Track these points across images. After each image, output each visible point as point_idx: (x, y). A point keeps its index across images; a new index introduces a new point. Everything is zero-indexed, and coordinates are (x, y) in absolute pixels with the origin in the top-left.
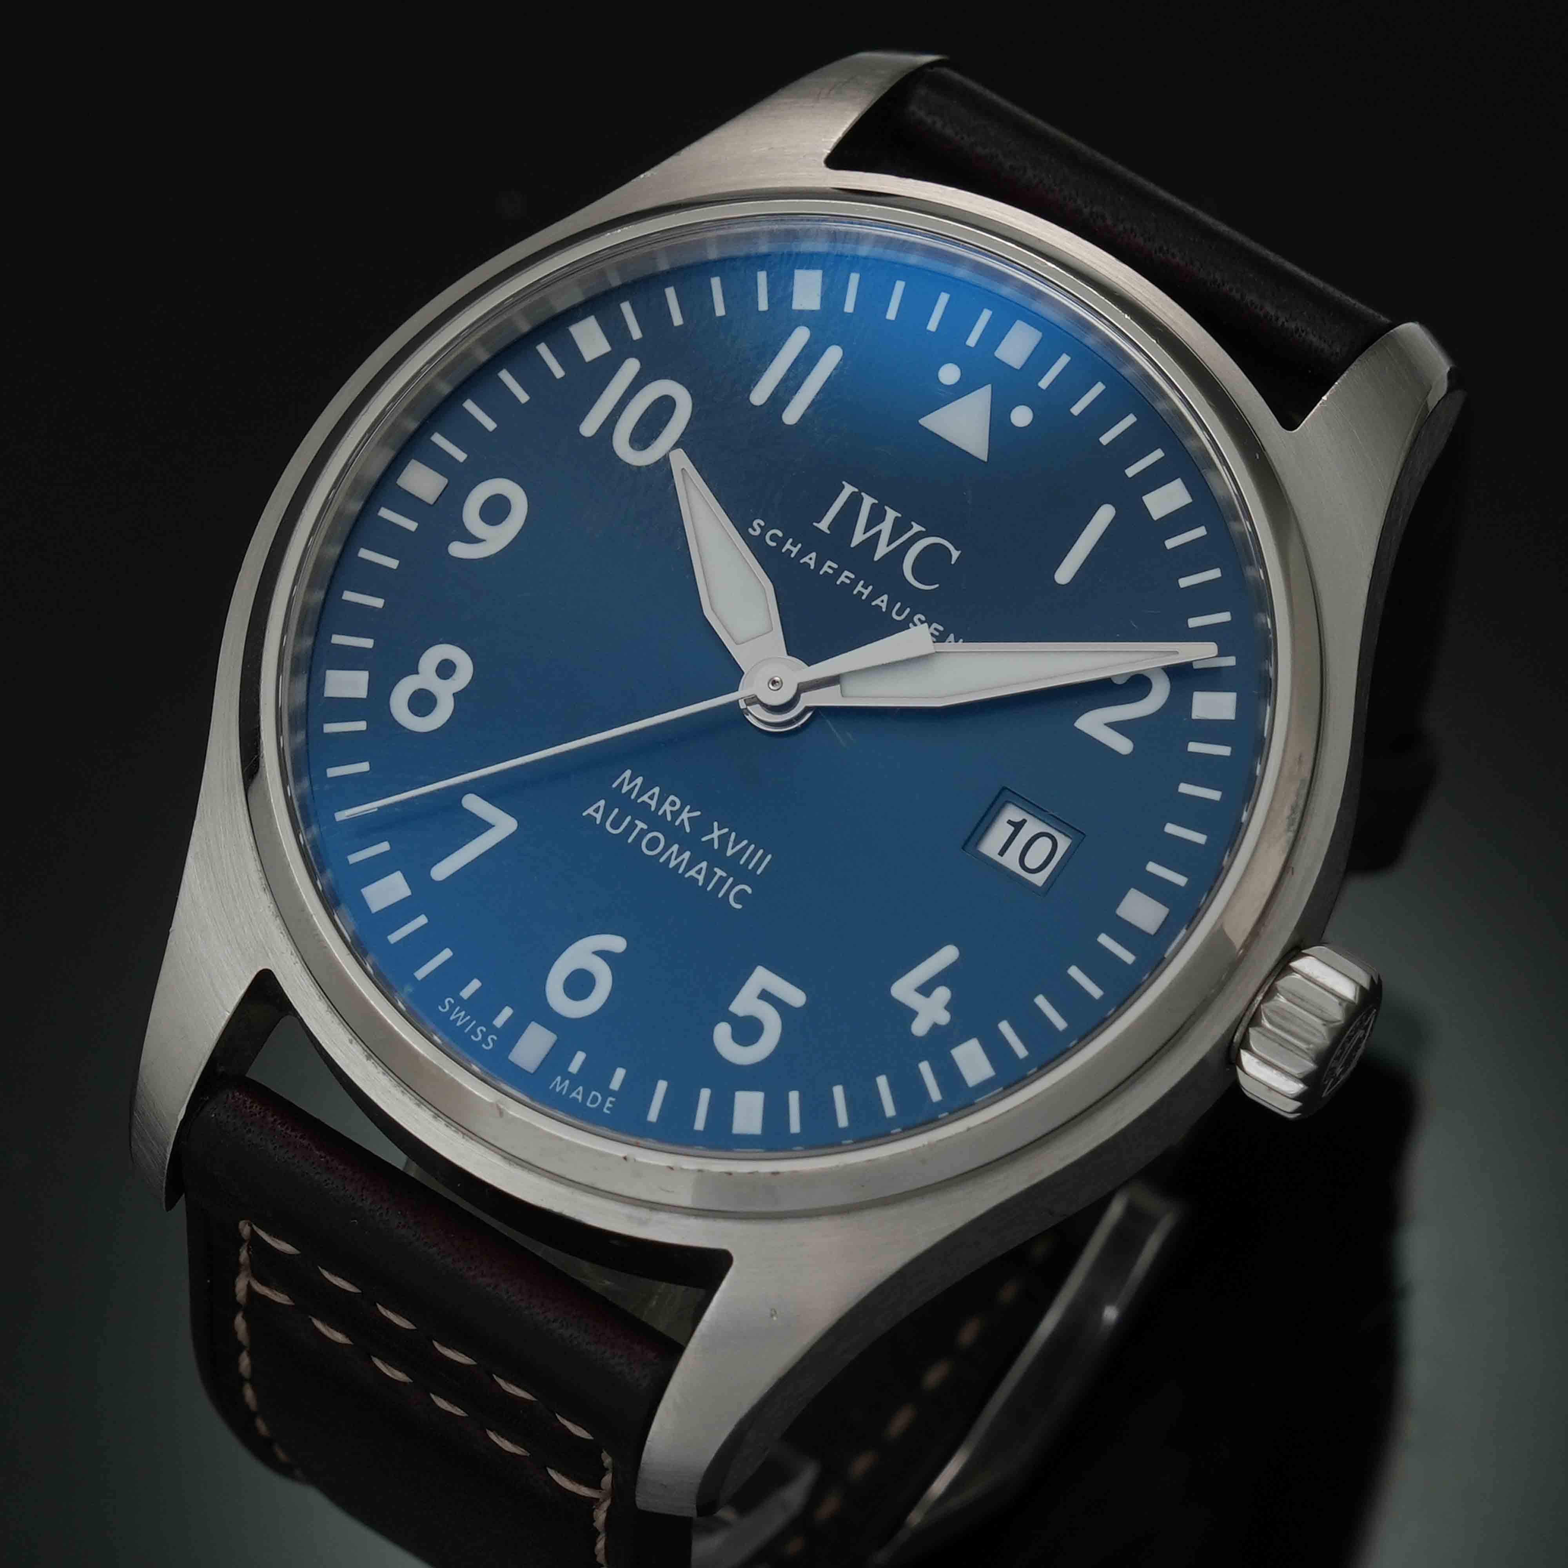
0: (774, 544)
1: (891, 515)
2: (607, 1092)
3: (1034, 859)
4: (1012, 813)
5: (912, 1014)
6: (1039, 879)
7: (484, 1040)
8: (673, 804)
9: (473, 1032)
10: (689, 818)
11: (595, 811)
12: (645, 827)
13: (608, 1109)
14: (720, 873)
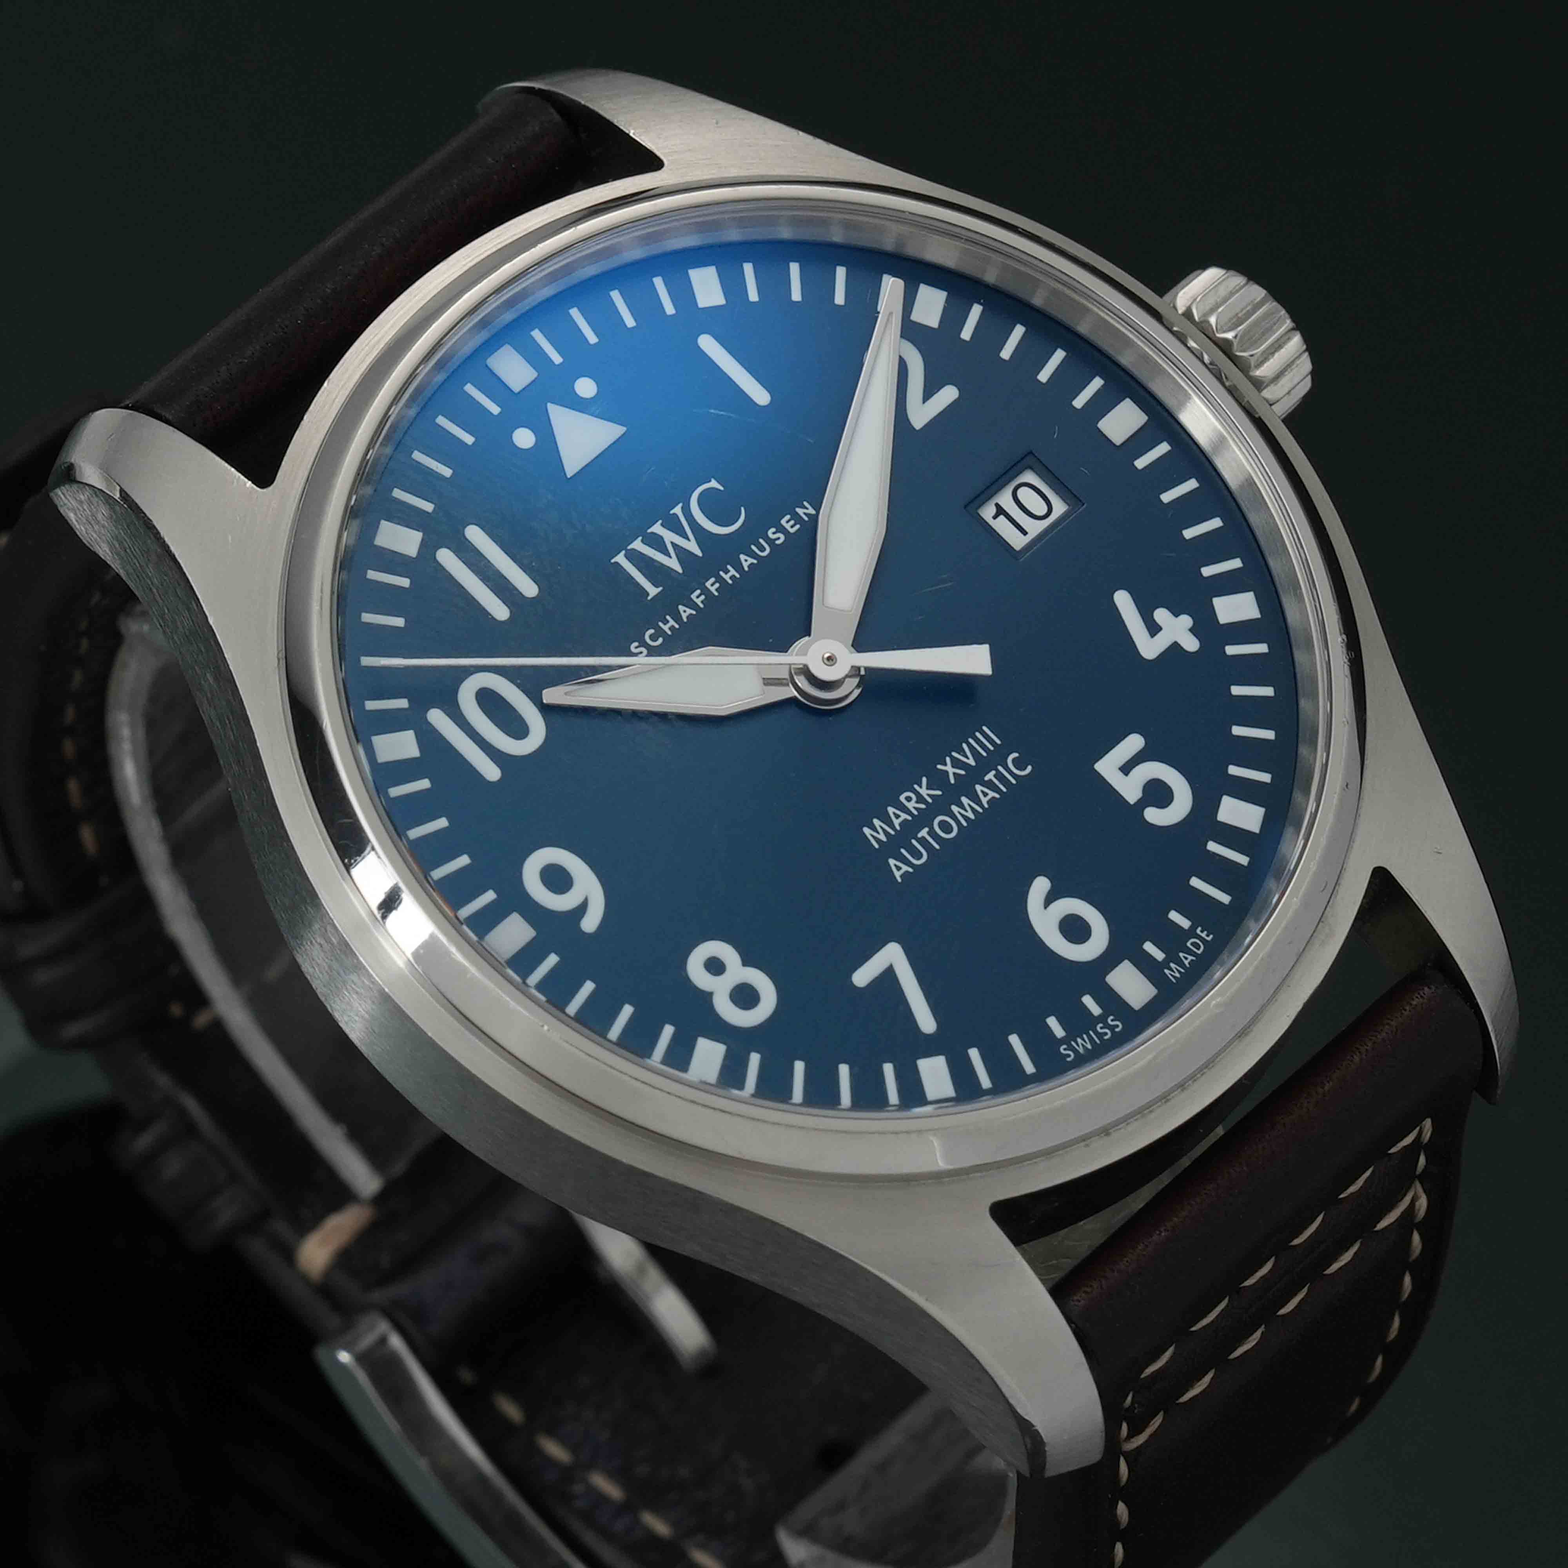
0: (660, 640)
1: (657, 528)
2: (1191, 933)
3: (1037, 506)
4: (988, 512)
5: (1175, 647)
6: (1060, 508)
7: (1112, 1028)
8: (909, 799)
9: (1100, 1036)
10: (927, 789)
11: (898, 870)
12: (926, 829)
13: (1208, 936)
14: (990, 776)
